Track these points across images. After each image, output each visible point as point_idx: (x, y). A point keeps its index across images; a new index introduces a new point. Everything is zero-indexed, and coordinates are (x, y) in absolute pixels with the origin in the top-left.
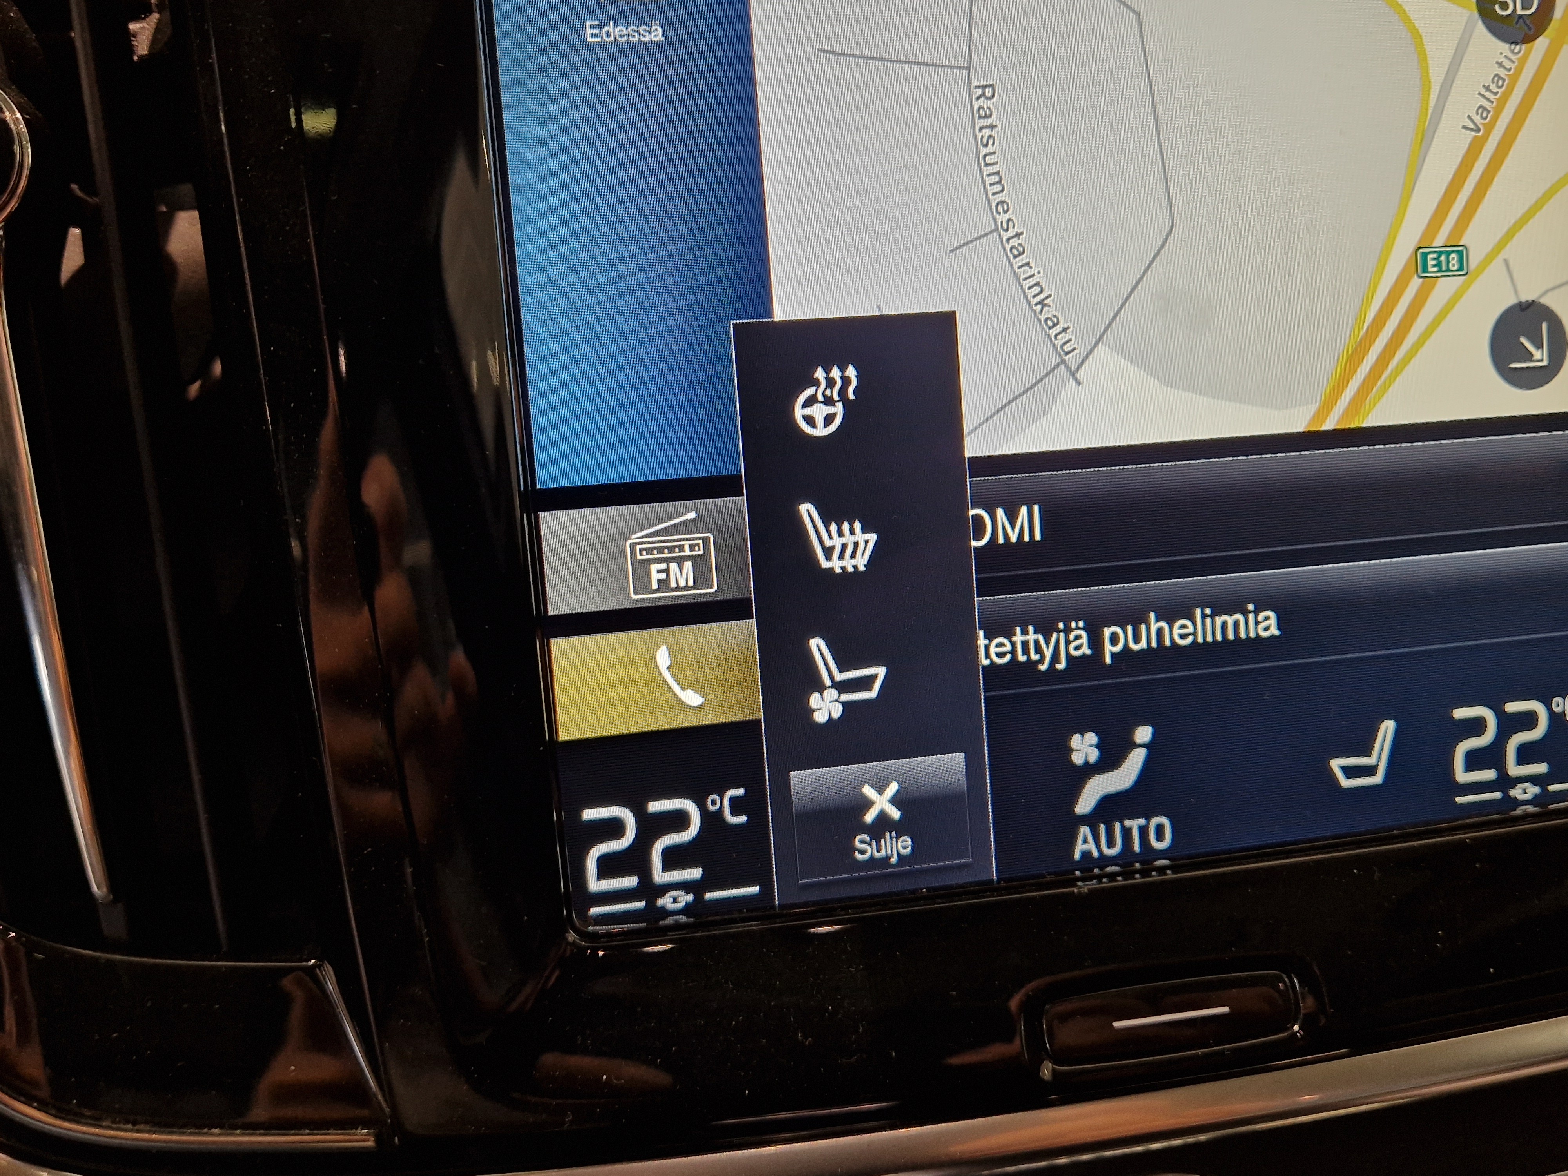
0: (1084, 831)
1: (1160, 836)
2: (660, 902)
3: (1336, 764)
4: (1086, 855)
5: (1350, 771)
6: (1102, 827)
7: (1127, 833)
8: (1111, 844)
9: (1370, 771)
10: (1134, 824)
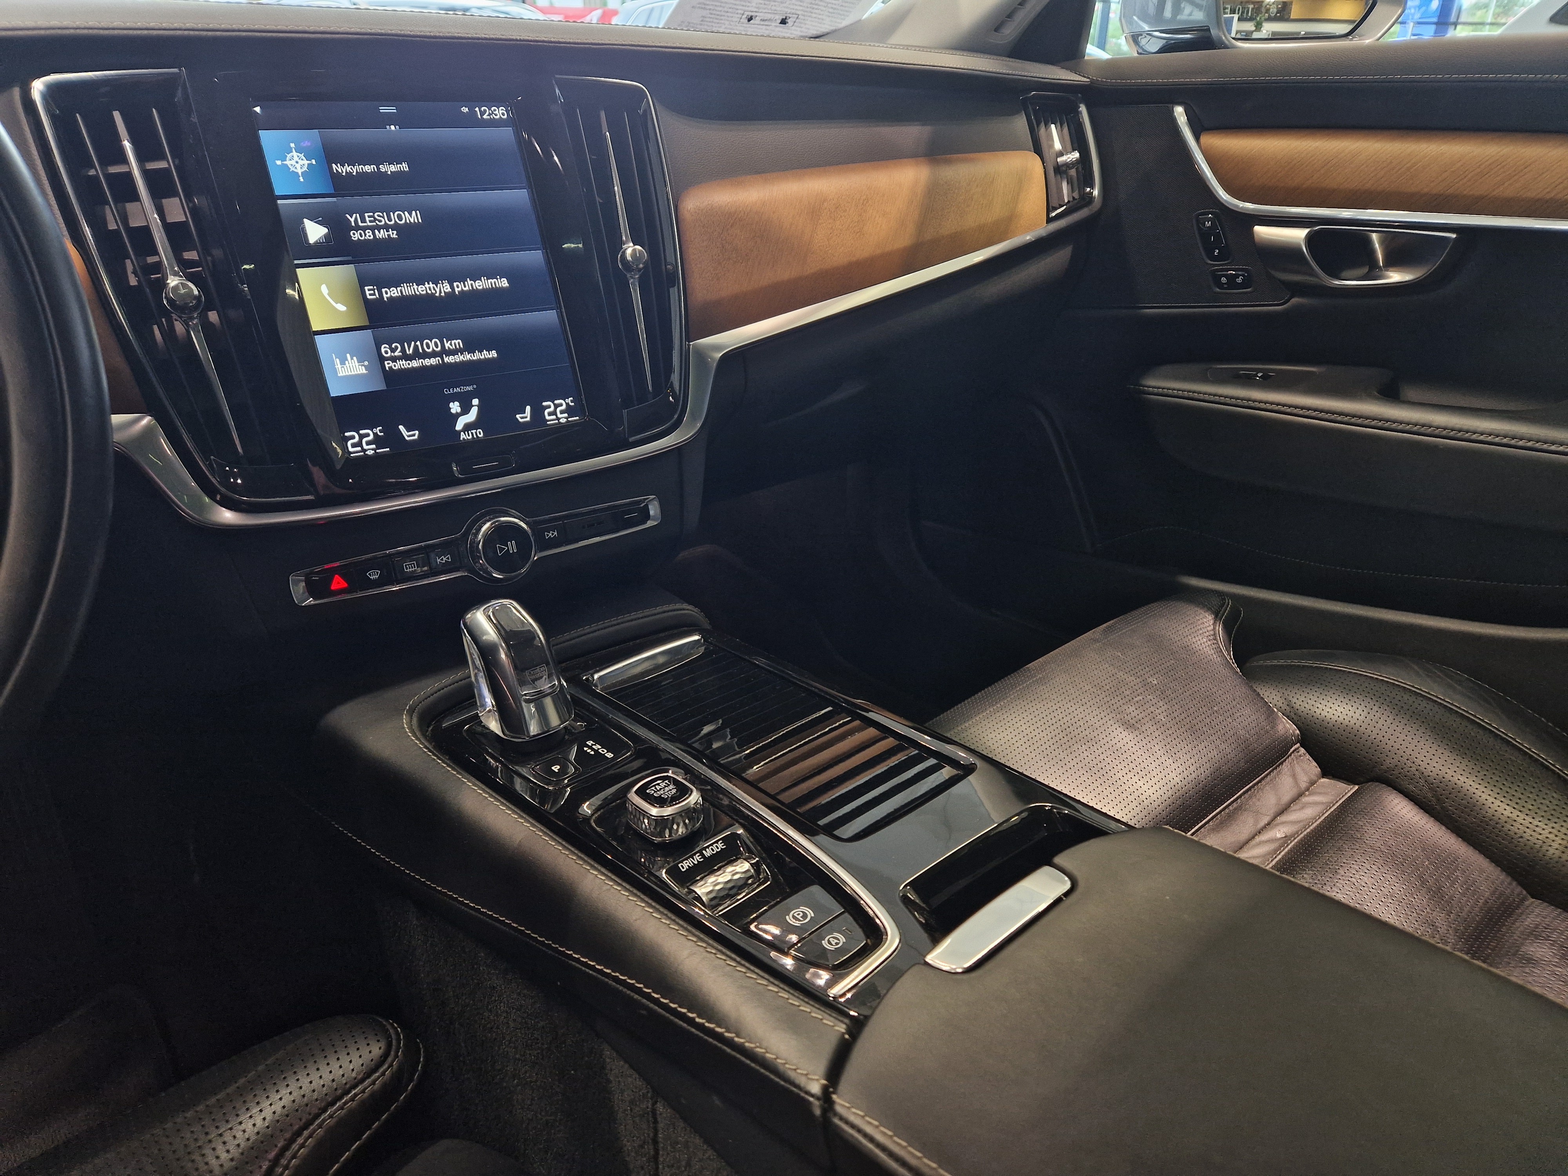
0: (462, 433)
1: (480, 434)
2: (366, 453)
3: (518, 416)
4: (464, 439)
5: (522, 418)
6: (466, 432)
7: (472, 433)
8: (469, 436)
9: (526, 417)
10: (474, 431)
